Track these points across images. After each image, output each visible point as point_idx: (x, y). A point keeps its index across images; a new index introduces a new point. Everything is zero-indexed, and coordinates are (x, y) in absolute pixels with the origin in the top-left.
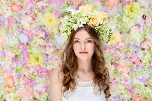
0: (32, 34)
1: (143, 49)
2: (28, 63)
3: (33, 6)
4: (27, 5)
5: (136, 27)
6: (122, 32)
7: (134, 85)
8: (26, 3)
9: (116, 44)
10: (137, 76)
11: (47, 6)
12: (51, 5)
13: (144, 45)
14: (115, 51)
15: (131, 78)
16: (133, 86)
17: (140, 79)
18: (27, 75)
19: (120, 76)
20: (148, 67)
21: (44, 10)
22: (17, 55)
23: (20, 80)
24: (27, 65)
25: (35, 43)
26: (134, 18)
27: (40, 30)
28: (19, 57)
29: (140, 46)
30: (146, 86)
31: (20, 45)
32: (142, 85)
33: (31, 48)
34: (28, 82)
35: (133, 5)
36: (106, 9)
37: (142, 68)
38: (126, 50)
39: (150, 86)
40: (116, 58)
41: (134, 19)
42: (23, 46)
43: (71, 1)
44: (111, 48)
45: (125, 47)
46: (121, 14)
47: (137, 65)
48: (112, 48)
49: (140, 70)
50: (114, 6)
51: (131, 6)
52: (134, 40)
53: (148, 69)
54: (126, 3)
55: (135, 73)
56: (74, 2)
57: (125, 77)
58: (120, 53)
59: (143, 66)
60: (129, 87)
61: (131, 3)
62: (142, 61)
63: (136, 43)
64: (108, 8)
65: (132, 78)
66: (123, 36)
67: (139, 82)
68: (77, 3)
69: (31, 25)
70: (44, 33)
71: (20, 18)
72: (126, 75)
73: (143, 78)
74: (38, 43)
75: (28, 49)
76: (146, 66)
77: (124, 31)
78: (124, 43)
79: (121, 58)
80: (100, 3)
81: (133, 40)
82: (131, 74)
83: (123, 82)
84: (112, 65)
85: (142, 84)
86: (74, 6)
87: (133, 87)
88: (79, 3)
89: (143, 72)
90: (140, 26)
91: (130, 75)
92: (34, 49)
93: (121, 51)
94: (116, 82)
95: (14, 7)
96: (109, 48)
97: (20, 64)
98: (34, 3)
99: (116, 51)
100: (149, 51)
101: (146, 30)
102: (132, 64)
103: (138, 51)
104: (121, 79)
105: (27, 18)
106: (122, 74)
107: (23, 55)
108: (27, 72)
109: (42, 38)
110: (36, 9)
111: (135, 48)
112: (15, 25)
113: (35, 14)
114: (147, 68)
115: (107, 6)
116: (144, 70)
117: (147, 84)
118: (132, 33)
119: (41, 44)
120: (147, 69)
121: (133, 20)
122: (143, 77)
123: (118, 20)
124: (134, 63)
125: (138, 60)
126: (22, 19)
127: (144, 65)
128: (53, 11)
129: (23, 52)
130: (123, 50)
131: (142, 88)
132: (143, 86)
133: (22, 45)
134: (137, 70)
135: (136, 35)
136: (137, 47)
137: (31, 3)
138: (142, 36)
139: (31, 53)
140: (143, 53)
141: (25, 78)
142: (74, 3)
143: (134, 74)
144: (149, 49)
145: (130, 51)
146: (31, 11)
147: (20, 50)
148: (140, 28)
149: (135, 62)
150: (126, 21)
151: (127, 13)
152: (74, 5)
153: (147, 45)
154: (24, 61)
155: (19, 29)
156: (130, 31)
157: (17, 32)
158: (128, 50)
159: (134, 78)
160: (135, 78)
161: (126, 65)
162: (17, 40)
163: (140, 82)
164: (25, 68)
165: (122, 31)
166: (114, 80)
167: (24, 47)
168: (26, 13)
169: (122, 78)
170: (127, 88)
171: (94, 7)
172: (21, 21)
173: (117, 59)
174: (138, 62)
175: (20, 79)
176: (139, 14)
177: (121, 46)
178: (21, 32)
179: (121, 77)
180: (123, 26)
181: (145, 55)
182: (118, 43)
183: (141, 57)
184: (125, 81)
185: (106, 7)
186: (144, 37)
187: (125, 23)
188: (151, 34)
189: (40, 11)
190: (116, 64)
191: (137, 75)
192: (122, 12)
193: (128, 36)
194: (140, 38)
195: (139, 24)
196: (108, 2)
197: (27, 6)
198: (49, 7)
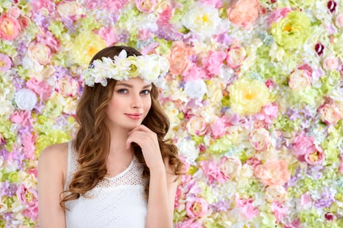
0: (47, 87)
1: (325, 123)
2: (33, 158)
3: (49, 15)
4: (35, 14)
5: (301, 72)
6: (271, 82)
7: (300, 216)
8: (31, 8)
9: (258, 109)
10: (308, 193)
11: (84, 14)
12: (94, 13)
13: (325, 114)
14: (255, 127)
15: (291, 198)
16: (296, 217)
17: (315, 199)
18: (31, 188)
19: (265, 191)
20: (335, 170)
21: (76, 26)
22: (7, 137)
23: (13, 201)
24: (31, 164)
25: (51, 110)
26: (295, 50)
27: (67, 76)
28: (11, 142)
29: (316, 115)
30: (328, 217)
31: (16, 114)
32: (319, 215)
33: (42, 121)
34: (34, 205)
35: (293, 17)
36: (229, 27)
37: (321, 170)
38: (282, 125)
39: (339, 217)
40: (256, 146)
41: (297, 52)
42: (23, 117)
43: (143, 4)
44: (246, 120)
45: (280, 119)
46: (264, 41)
47: (308, 165)
48: (249, 120)
49: (314, 177)
50: (249, 21)
51: (290, 21)
52: (301, 101)
53: (335, 175)
54: (278, 14)
55: (302, 184)
56: (152, 4)
57: (278, 196)
58: (268, 132)
59: (324, 167)
60: (287, 219)
61: (289, 14)
62: (321, 155)
63: (307, 107)
64: (234, 25)
65: (294, 197)
66: (273, 91)
67: (311, 209)
68: (160, 7)
69: (45, 67)
70: (75, 83)
71: (21, 54)
72: (280, 189)
73: (323, 197)
74: (61, 108)
75: (34, 123)
76: (330, 168)
77: (274, 79)
78: (277, 107)
79: (268, 146)
80: (217, 10)
81: (298, 102)
82: (293, 187)
83: (273, 207)
84: (246, 165)
85: (320, 213)
86: (152, 15)
87: (296, 219)
88: (166, 7)
89: (324, 183)
90: (311, 71)
91: (291, 189)
92: (49, 123)
93: (269, 127)
94: (255, 208)
95: (6, 26)
96: (240, 121)
97: (14, 160)
98: (52, 7)
99: (258, 128)
100: (337, 128)
101: (325, 80)
102: (296, 160)
103: (311, 127)
104: (266, 200)
105: (38, 52)
106: (270, 187)
107: (22, 139)
108: (32, 180)
109: (71, 96)
110: (58, 24)
111: (304, 121)
112: (9, 72)
113: (56, 39)
114: (332, 170)
115: (230, 20)
116: (326, 178)
117: (332, 214)
118: (295, 86)
119: (66, 111)
120: (332, 175)
121: (295, 56)
122: (324, 194)
123: (259, 54)
124: (302, 158)
125: (312, 152)
126: (26, 57)
127: (325, 163)
128: (97, 27)
129: (20, 131)
130: (274, 125)
131: (319, 222)
132: (321, 217)
133: (19, 115)
134: (309, 176)
135: (304, 91)
136: (308, 118)
137: (44, 8)
138: (319, 94)
139: (42, 133)
140: (324, 133)
141: (26, 196)
142: (153, 9)
143: (301, 187)
144: (338, 123)
145: (292, 129)
146: (46, 30)
147: (14, 127)
148: (311, 76)
149: (304, 156)
150: (277, 57)
151: (280, 37)
152: (153, 12)
153: (334, 113)
154: (23, 152)
155: (17, 79)
156: (288, 80)
157: (11, 86)
158: (288, 125)
159: (300, 197)
160: (302, 197)
161: (281, 163)
162: (11, 103)
163: (313, 207)
164: (26, 171)
165: (271, 79)
166: (251, 202)
167: (24, 119)
168: (34, 38)
169: (270, 198)
170: (280, 223)
171: (202, 20)
172: (24, 60)
173: (260, 147)
174: (311, 157)
175: (14, 197)
176: (307, 42)
177: (270, 116)
178: (21, 87)
179: (267, 193)
180: (271, 69)
181: (328, 138)
182: (262, 108)
183: (319, 143)
184: (278, 205)
185: (229, 22)
186: (325, 95)
187: (276, 61)
188: (339, 88)
189: (66, 30)
190: (256, 162)
191: (307, 190)
192: (267, 37)
193: (285, 91)
194: (315, 98)
195: (309, 65)
196: (234, 11)
197: (35, 17)
198: (88, 17)
